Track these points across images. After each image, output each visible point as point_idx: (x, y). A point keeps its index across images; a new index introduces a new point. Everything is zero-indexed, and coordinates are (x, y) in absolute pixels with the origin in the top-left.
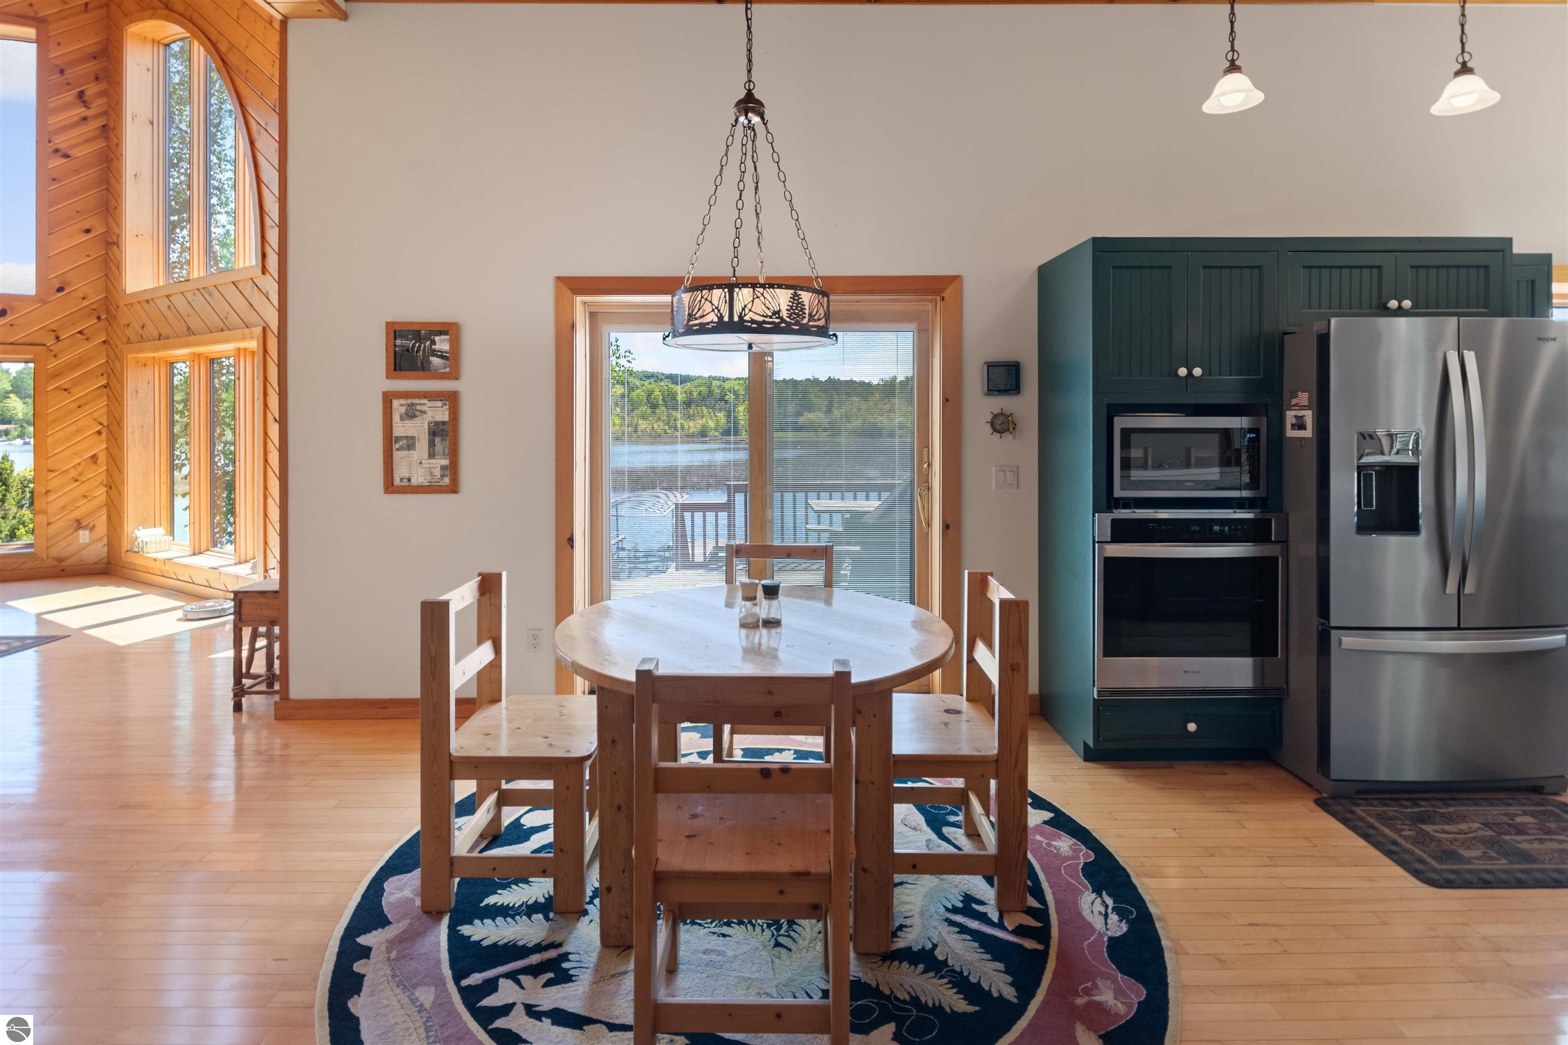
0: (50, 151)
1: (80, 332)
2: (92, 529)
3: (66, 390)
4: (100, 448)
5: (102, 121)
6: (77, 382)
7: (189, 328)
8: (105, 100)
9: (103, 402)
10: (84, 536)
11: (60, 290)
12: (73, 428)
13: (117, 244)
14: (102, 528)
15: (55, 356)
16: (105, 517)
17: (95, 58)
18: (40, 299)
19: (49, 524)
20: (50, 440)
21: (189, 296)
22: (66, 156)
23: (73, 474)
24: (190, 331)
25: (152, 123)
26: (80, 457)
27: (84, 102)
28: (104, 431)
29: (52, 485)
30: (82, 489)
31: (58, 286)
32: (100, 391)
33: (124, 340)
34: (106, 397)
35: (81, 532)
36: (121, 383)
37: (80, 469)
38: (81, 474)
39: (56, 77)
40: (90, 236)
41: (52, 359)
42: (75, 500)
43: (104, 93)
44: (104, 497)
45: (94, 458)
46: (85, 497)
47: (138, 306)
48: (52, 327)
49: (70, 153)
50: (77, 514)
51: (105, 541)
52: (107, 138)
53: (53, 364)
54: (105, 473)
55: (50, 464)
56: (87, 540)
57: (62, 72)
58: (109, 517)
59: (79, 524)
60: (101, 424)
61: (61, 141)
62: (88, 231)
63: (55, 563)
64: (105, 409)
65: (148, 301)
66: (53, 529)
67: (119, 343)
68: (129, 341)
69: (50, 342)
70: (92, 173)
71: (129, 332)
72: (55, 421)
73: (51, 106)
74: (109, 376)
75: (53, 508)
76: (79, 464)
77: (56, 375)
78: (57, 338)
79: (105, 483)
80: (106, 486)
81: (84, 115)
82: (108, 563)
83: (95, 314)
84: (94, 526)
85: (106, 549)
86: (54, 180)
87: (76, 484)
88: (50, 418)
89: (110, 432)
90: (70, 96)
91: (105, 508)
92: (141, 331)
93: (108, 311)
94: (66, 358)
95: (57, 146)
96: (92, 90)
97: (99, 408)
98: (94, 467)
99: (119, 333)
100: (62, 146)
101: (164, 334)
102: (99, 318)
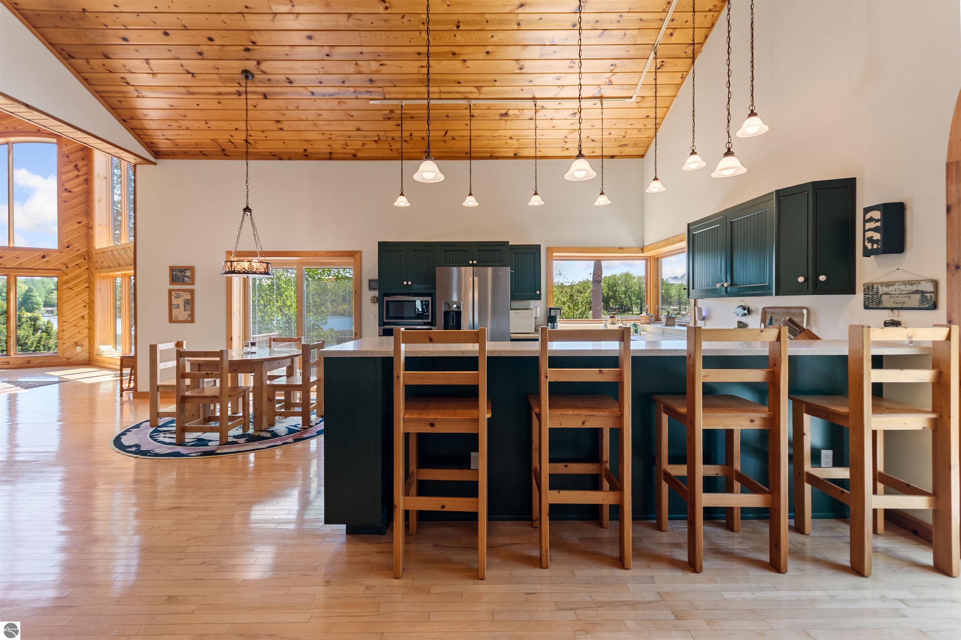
0: (63, 189)
1: (77, 265)
2: (82, 346)
3: (71, 288)
4: (85, 312)
5: (85, 177)
6: (75, 285)
7: (119, 264)
8: (86, 168)
9: (87, 293)
10: (79, 349)
11: (68, 247)
12: (74, 304)
13: (92, 228)
14: (86, 346)
15: (66, 275)
16: (88, 341)
17: (82, 150)
18: (60, 251)
19: (64, 344)
20: (64, 309)
21: (119, 251)
22: (70, 192)
23: (74, 323)
24: (120, 265)
25: (106, 178)
26: (77, 316)
27: (77, 169)
28: (87, 306)
29: (65, 328)
30: (78, 330)
31: (67, 245)
32: (86, 289)
33: (95, 268)
34: (88, 292)
35: (77, 347)
36: (94, 285)
37: (77, 321)
38: (77, 323)
39: (65, 159)
40: (81, 225)
41: (65, 276)
42: (74, 334)
43: (86, 165)
44: (87, 333)
45: (83, 317)
46: (79, 333)
47: (100, 254)
48: (65, 262)
49: (72, 190)
50: (75, 340)
51: (88, 351)
52: (88, 184)
53: (65, 278)
54: (87, 323)
55: (64, 319)
56: (80, 351)
57: (68, 156)
58: (89, 341)
59: (76, 344)
60: (86, 303)
61: (68, 185)
62: (80, 223)
63: (66, 360)
64: (87, 297)
65: (104, 252)
66: (65, 346)
67: (92, 269)
68: (97, 269)
69: (64, 268)
70: (81, 199)
71: (97, 265)
72: (66, 301)
73: (63, 171)
74: (89, 282)
75: (66, 337)
76: (76, 319)
77: (67, 282)
78: (67, 267)
79: (88, 327)
80: (88, 328)
81: (77, 174)
82: (89, 360)
83: (83, 257)
84: (83, 345)
85: (88, 354)
86: (65, 202)
87: (76, 327)
88: (64, 300)
89: (90, 306)
90: (71, 166)
91: (88, 338)
92: (101, 265)
93: (88, 256)
94: (71, 275)
95: (66, 188)
96: (81, 164)
97: (85, 296)
98: (83, 321)
99: (93, 265)
100: (68, 188)
101: (110, 266)
102: (85, 259)
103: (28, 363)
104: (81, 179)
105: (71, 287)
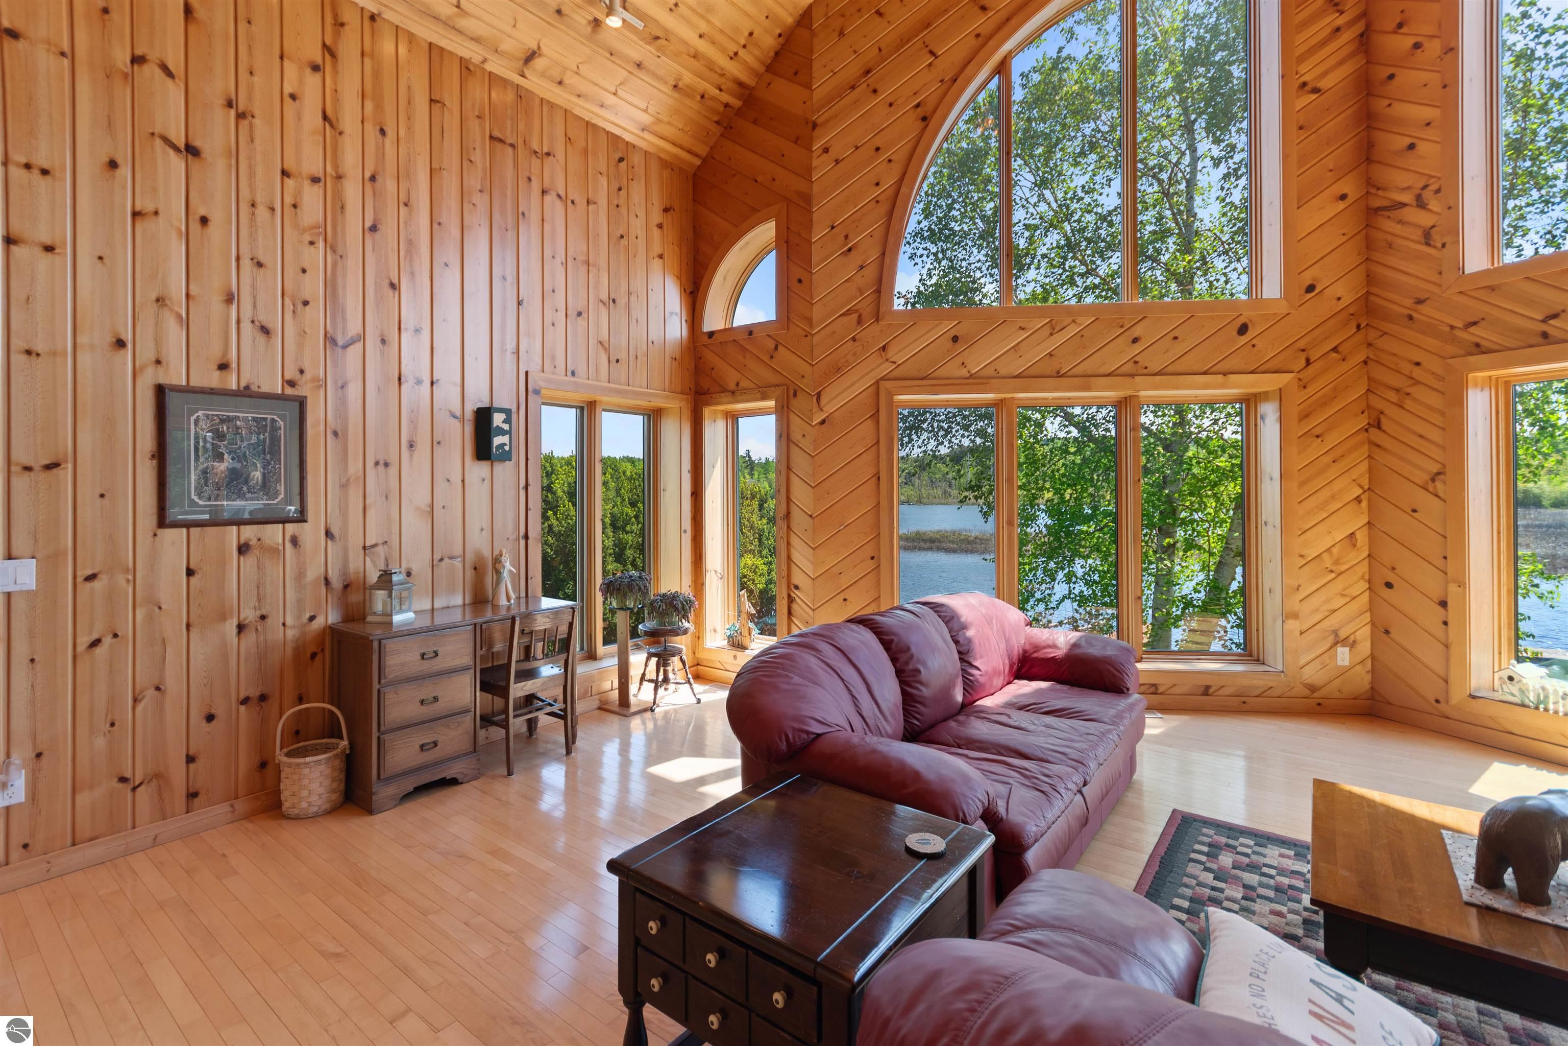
103: (1203, 695)
104: (1348, 36)
105: (1317, 431)
